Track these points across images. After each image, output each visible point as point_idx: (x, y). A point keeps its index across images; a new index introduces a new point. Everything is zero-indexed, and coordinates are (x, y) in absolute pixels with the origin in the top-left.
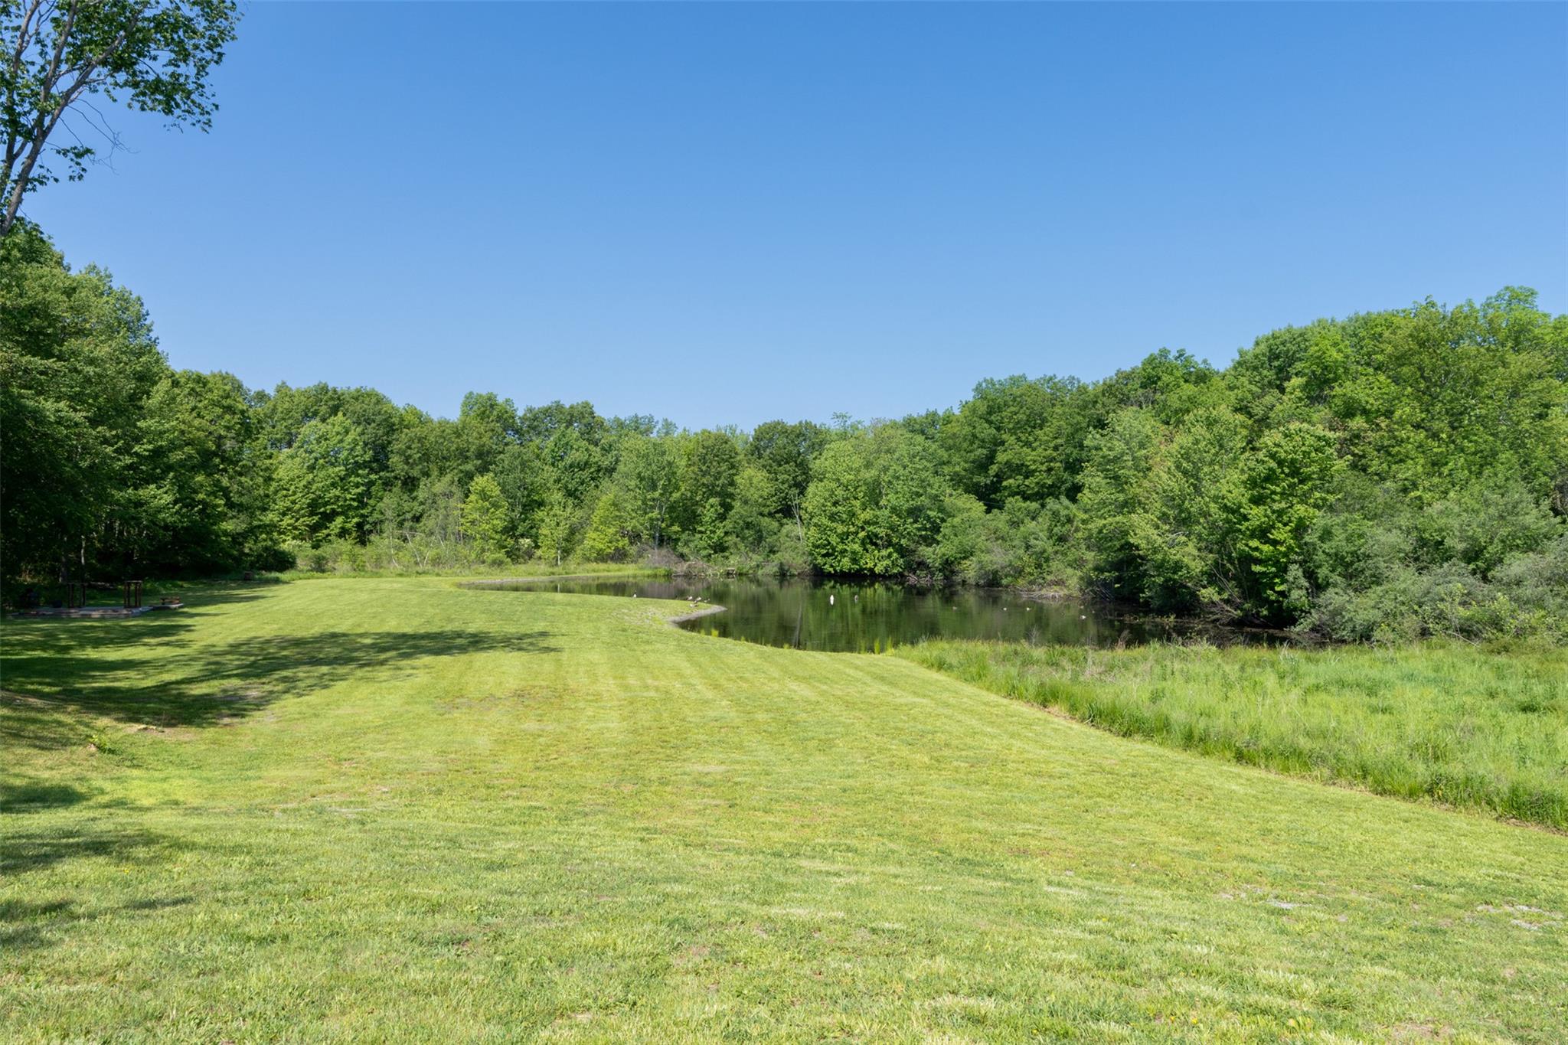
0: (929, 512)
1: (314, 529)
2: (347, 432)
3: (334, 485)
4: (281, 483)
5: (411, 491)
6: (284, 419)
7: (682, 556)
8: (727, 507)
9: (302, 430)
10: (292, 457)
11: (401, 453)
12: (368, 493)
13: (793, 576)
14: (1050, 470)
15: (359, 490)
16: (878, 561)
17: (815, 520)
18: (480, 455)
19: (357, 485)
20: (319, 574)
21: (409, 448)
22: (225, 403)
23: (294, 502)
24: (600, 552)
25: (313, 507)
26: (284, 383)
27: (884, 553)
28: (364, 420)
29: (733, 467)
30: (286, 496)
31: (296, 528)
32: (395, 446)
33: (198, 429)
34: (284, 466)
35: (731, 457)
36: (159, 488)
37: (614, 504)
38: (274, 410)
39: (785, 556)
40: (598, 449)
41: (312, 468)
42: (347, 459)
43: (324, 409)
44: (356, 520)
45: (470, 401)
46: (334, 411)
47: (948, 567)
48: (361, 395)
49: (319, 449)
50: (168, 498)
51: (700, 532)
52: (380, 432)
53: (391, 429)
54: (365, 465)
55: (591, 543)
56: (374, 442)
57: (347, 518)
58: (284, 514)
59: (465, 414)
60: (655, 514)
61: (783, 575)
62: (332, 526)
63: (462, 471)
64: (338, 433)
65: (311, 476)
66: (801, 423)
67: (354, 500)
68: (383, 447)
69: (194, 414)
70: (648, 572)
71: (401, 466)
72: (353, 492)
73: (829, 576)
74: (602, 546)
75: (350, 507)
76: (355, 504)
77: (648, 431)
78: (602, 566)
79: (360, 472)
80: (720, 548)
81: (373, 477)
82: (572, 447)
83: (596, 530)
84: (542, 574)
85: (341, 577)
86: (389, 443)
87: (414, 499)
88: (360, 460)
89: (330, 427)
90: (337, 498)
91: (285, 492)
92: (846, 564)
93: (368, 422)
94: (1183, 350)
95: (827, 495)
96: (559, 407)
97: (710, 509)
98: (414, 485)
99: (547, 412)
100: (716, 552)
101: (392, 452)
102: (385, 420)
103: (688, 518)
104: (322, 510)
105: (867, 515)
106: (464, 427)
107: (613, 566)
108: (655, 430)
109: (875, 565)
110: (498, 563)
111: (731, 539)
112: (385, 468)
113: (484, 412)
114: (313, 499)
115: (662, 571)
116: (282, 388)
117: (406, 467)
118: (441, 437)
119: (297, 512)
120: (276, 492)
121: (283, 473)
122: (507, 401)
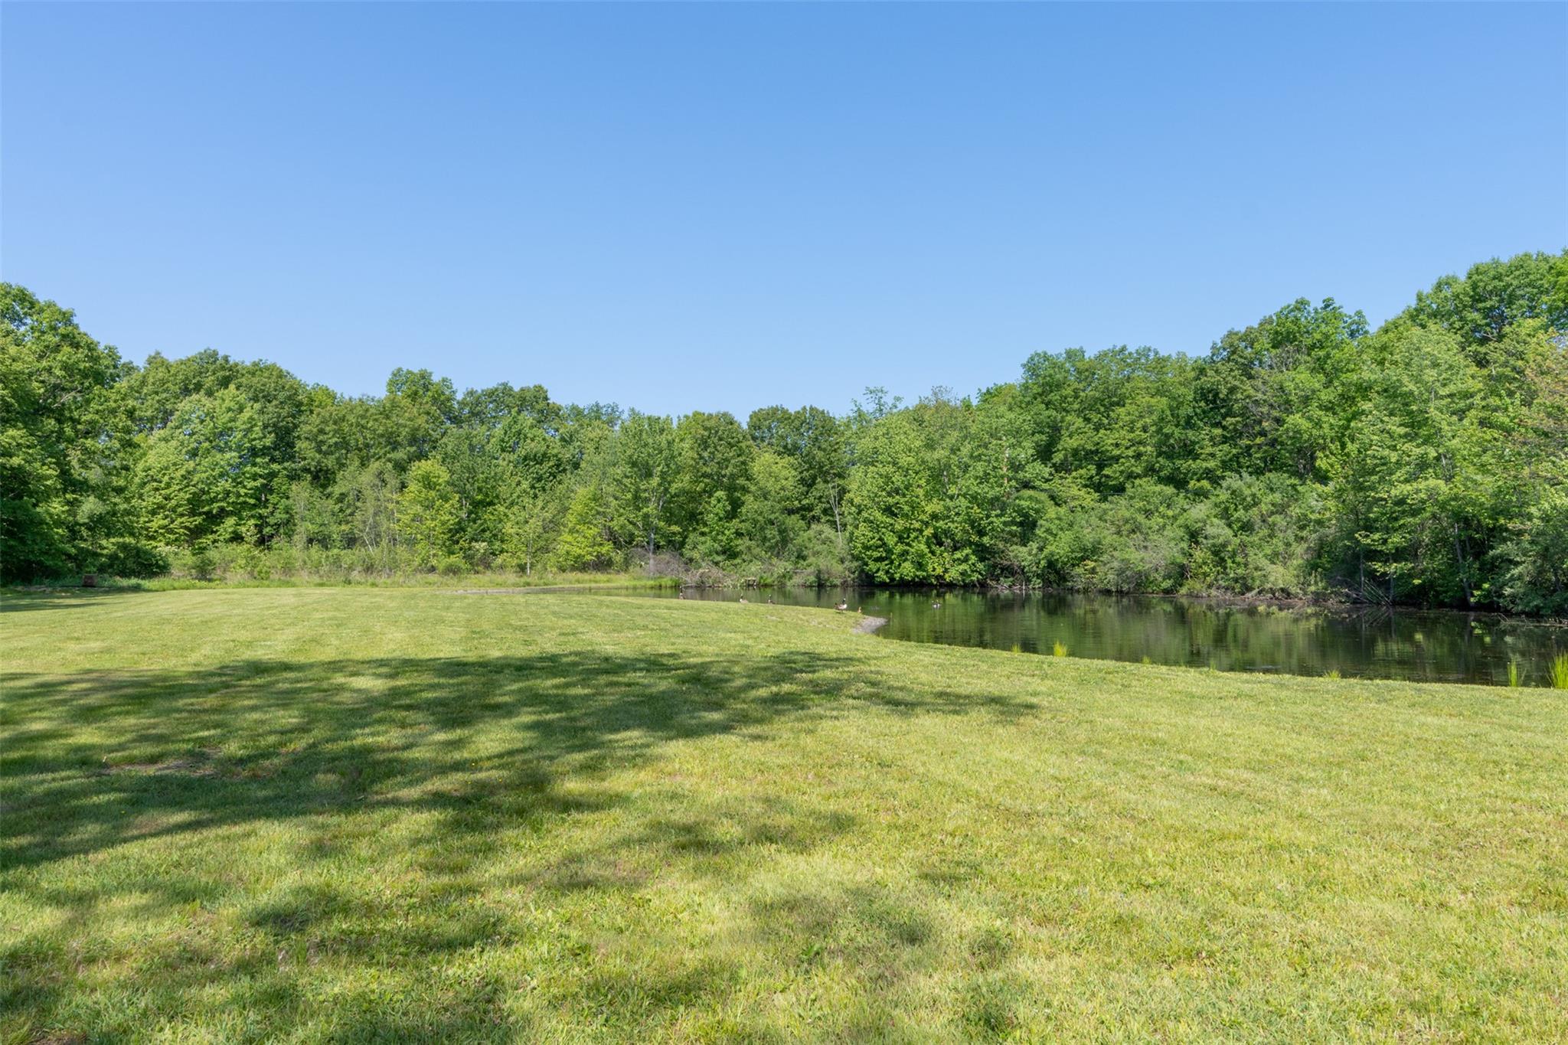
1: (196, 533)
2: (241, 410)
3: (223, 476)
4: (151, 473)
5: (324, 486)
6: (157, 393)
7: (691, 562)
8: (737, 503)
9: (180, 406)
10: (166, 440)
11: (310, 438)
12: (267, 489)
13: (834, 587)
14: (1138, 456)
15: (257, 484)
16: (950, 566)
17: (865, 514)
18: (413, 440)
19: (255, 477)
20: (204, 583)
21: (321, 431)
23: (167, 498)
24: (578, 559)
25: (195, 504)
26: (158, 353)
27: (958, 555)
28: (261, 396)
29: (743, 453)
30: (157, 489)
31: (171, 531)
32: (304, 430)
34: (153, 452)
37: (594, 500)
38: (143, 383)
39: (820, 563)
40: (556, 440)
41: (193, 454)
42: (241, 443)
43: (209, 381)
44: (252, 522)
45: (398, 380)
46: (225, 383)
48: (256, 369)
49: (203, 430)
51: (707, 532)
52: (284, 413)
53: (298, 409)
54: (264, 451)
55: (567, 547)
56: (274, 425)
57: (241, 519)
58: (154, 513)
59: (393, 392)
60: (650, 509)
61: (821, 585)
62: (221, 529)
63: (392, 459)
64: (229, 410)
65: (192, 464)
66: (804, 408)
67: (249, 496)
68: (288, 431)
70: (649, 582)
71: (310, 454)
72: (249, 485)
73: (883, 586)
74: (579, 551)
75: (244, 505)
76: (252, 501)
77: (611, 423)
78: (582, 576)
79: (258, 460)
80: (731, 553)
81: (275, 467)
82: (526, 437)
83: (571, 532)
84: (513, 585)
85: (237, 587)
86: (296, 426)
87: (328, 496)
88: (258, 444)
89: (218, 402)
90: (228, 493)
91: (155, 484)
92: (907, 570)
93: (269, 398)
94: (1329, 299)
96: (506, 390)
97: (717, 503)
98: (328, 479)
99: (492, 395)
100: (726, 559)
101: (299, 437)
102: (289, 398)
104: (206, 509)
105: (934, 507)
106: (392, 407)
107: (599, 576)
108: (624, 419)
109: (946, 571)
110: (454, 571)
111: (742, 544)
112: (291, 457)
113: (416, 393)
114: (194, 494)
115: (667, 582)
116: (155, 361)
117: (317, 455)
118: (363, 417)
119: (174, 510)
120: (143, 484)
121: (152, 459)
122: (444, 380)
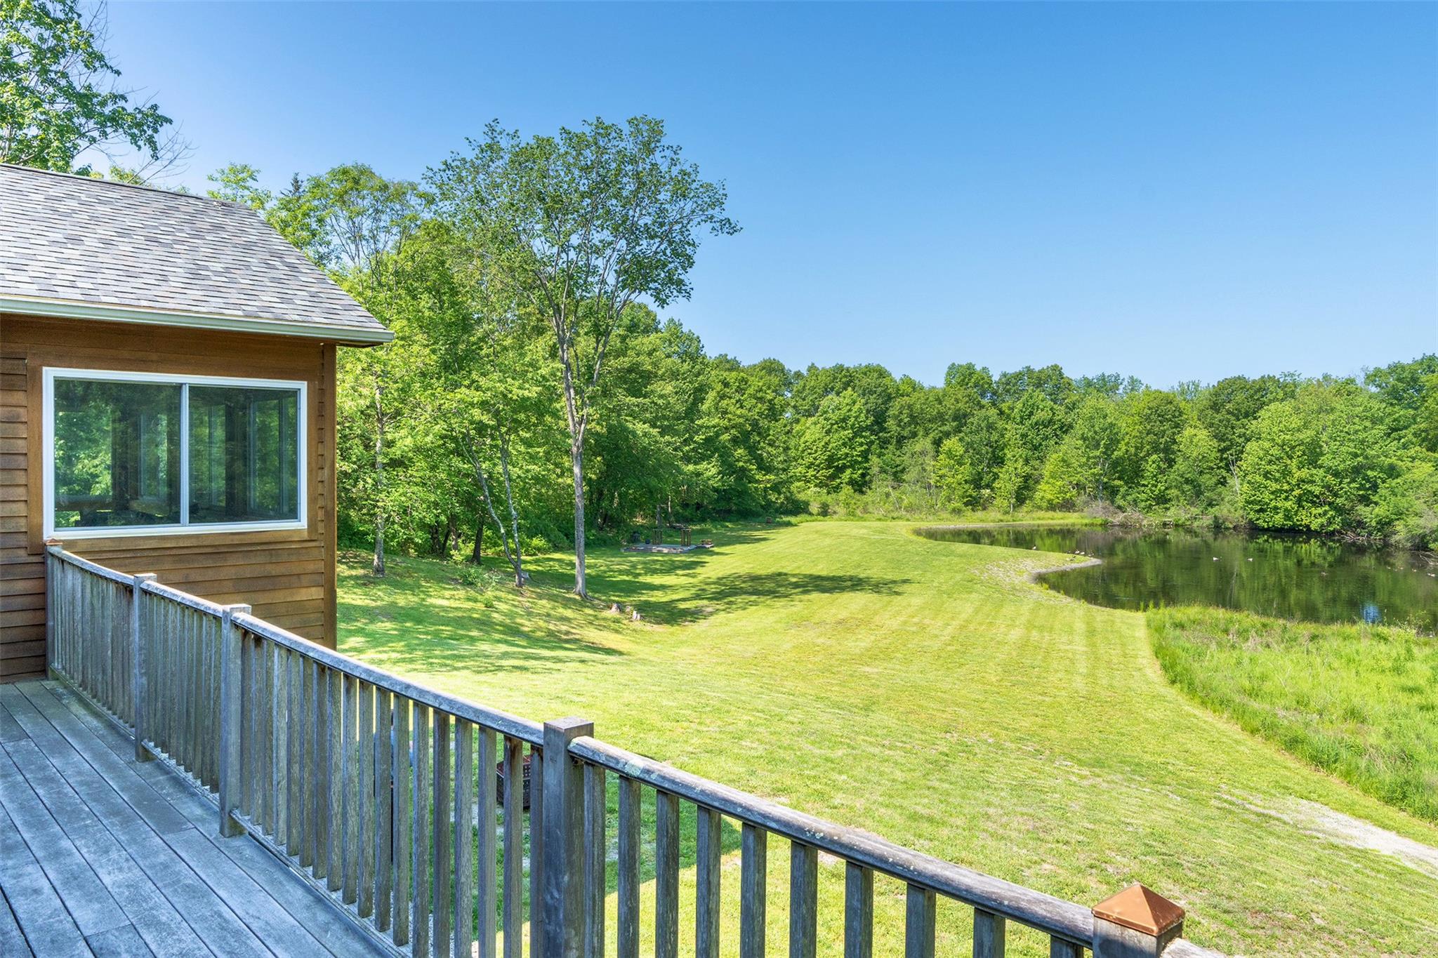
0: (1369, 473)
1: (830, 478)
2: (854, 403)
3: (844, 445)
4: (807, 444)
5: (902, 448)
6: (810, 394)
7: (1119, 507)
8: (1171, 463)
9: (823, 402)
10: (815, 424)
11: (896, 417)
12: (869, 451)
13: (1227, 529)
15: (862, 449)
16: (1314, 518)
17: (1249, 478)
18: (956, 418)
19: (861, 444)
20: (822, 518)
21: (901, 413)
22: (759, 395)
23: (815, 459)
24: (1050, 501)
25: (831, 460)
26: (813, 363)
27: (1320, 510)
28: (868, 392)
29: (1177, 426)
30: (810, 454)
31: (817, 478)
32: (891, 412)
33: (739, 417)
34: (809, 431)
35: (1174, 416)
36: (709, 464)
37: (1064, 461)
38: (804, 387)
39: (1222, 511)
40: (1063, 408)
41: (828, 432)
42: (854, 425)
43: (838, 385)
44: (860, 472)
45: (952, 372)
46: (846, 386)
47: (1385, 525)
48: (867, 370)
49: (834, 417)
50: (714, 471)
51: (1144, 485)
52: (880, 401)
53: (889, 398)
54: (867, 428)
55: (1043, 493)
56: (874, 409)
57: (854, 470)
58: (809, 467)
59: (948, 383)
60: (1097, 470)
61: (1218, 527)
62: (843, 476)
63: (941, 432)
64: (848, 404)
65: (828, 438)
66: (1262, 377)
67: (859, 456)
68: (882, 413)
69: (738, 405)
70: (1086, 521)
71: (894, 428)
72: (858, 449)
73: (1264, 531)
74: (1051, 497)
75: (856, 462)
76: (860, 459)
77: (1114, 389)
78: (1050, 514)
79: (864, 434)
80: (1162, 500)
81: (873, 437)
82: (1038, 407)
83: (1047, 483)
84: (992, 521)
86: (887, 409)
87: (904, 454)
88: (864, 424)
89: (841, 399)
90: (847, 455)
91: (809, 451)
92: (1279, 519)
93: (872, 393)
95: (1261, 453)
96: (1030, 371)
97: (1152, 464)
98: (904, 445)
99: (1019, 376)
100: (1158, 504)
101: (888, 417)
102: (884, 391)
103: (1130, 472)
104: (836, 464)
105: (1304, 473)
106: (944, 395)
107: (1058, 514)
108: (1121, 387)
109: (1311, 522)
110: (957, 512)
111: (1173, 492)
112: (883, 430)
113: (963, 380)
114: (829, 456)
115: (1099, 521)
116: (812, 368)
117: (899, 429)
118: (925, 403)
119: (818, 466)
120: (803, 451)
121: (808, 436)
122: (984, 369)
